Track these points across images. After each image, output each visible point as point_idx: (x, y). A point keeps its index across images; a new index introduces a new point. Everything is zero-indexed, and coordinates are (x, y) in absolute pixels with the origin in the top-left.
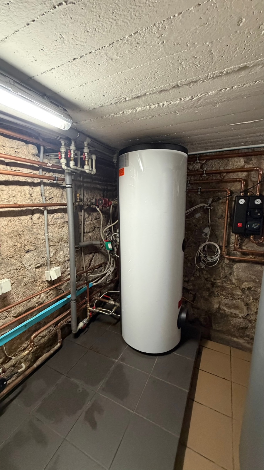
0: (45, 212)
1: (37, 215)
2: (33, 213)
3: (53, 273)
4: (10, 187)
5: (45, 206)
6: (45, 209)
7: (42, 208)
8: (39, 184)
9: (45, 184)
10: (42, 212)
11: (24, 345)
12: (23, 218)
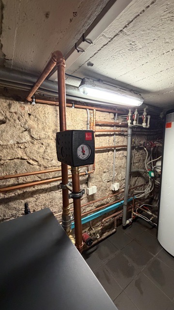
0: (115, 150)
1: (110, 152)
2: (109, 151)
3: (116, 186)
4: (101, 137)
5: (115, 147)
6: (115, 149)
7: (113, 148)
8: (113, 135)
9: (116, 135)
10: (113, 151)
11: (98, 224)
12: (104, 154)
